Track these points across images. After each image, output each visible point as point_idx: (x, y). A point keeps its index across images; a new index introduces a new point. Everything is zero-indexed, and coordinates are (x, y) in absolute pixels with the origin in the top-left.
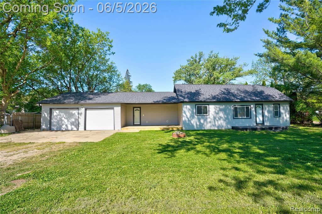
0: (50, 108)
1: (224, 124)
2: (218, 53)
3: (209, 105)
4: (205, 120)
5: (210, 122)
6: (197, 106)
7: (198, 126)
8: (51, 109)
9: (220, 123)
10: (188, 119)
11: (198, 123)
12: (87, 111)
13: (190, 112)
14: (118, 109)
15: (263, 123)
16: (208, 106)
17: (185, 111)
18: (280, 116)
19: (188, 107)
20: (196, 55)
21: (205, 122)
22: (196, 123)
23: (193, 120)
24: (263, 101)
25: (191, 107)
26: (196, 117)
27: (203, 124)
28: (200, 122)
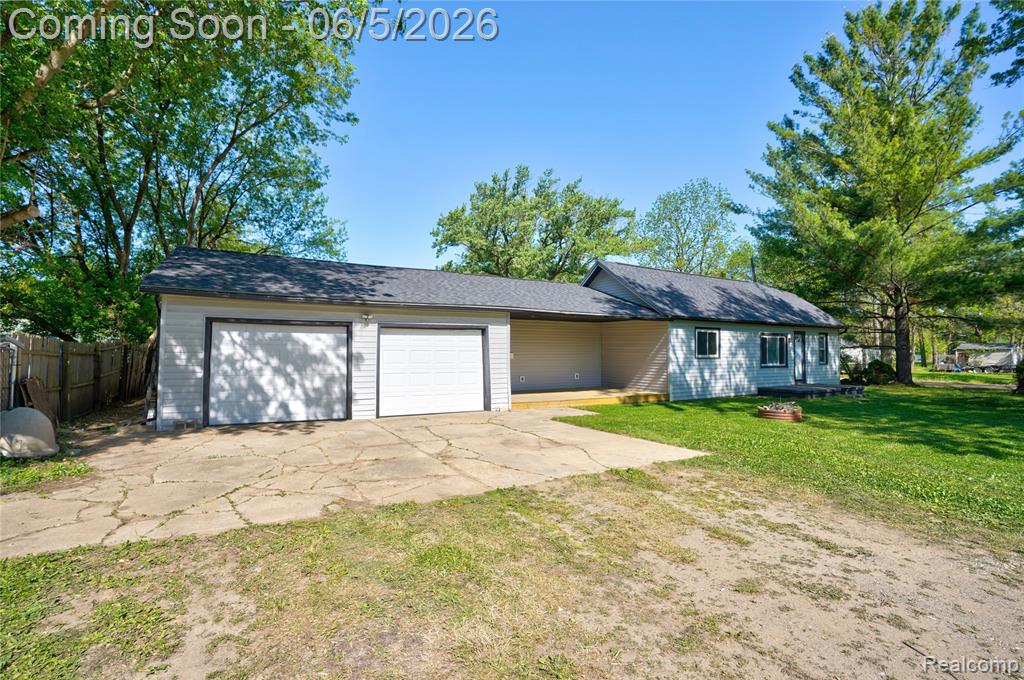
0: (207, 319)
1: (746, 383)
2: (580, 181)
3: (719, 329)
4: (713, 373)
5: (722, 377)
6: (697, 331)
7: (699, 389)
8: (210, 321)
9: (738, 380)
10: (680, 369)
11: (700, 382)
12: (382, 336)
13: (684, 348)
14: (500, 333)
15: (804, 380)
16: (717, 332)
17: (673, 346)
18: (827, 363)
19: (681, 332)
20: (506, 175)
21: (713, 378)
22: (696, 380)
23: (691, 371)
24: (804, 326)
25: (687, 335)
26: (695, 362)
27: (709, 383)
28: (702, 377)
